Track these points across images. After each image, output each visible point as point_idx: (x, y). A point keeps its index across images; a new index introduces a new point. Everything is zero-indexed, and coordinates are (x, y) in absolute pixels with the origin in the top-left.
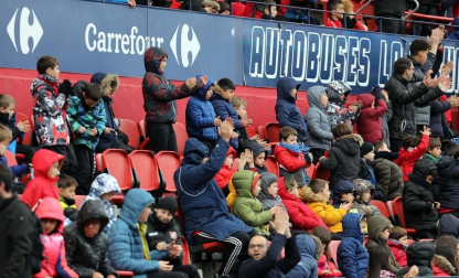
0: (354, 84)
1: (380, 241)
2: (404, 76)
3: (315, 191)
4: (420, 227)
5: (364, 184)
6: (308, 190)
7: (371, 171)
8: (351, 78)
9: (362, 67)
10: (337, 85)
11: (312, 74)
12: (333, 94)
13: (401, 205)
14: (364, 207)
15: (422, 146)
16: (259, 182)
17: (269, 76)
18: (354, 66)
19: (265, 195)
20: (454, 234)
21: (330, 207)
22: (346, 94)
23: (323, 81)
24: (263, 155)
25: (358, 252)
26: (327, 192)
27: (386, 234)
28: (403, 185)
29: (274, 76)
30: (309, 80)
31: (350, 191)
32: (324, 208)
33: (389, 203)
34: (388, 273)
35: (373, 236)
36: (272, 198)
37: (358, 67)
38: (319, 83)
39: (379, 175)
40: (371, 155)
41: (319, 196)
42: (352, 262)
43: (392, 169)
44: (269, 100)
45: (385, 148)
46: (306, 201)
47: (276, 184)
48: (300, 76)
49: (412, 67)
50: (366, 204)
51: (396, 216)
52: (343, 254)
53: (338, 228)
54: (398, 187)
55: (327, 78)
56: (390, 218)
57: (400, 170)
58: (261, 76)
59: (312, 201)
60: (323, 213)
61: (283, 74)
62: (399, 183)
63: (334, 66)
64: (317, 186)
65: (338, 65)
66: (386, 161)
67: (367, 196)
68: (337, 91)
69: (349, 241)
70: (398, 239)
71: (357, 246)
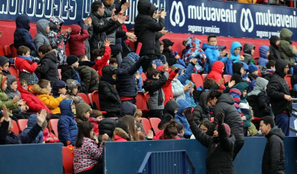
0: (66, 18)
1: (84, 119)
2: (98, 13)
3: (42, 87)
4: (109, 110)
5: (74, 83)
6: (37, 87)
7: (78, 74)
8: (64, 15)
9: (72, 7)
10: (55, 19)
11: (39, 12)
12: (52, 25)
13: (97, 96)
14: (73, 97)
15: (106, 54)
16: (6, 82)
17: (11, 13)
18: (66, 7)
19: (9, 90)
20: (131, 114)
21: (52, 98)
22: (61, 25)
23: (47, 17)
24: (8, 64)
25: (71, 125)
26: (49, 88)
27: (88, 115)
28: (98, 82)
29: (14, 13)
30: (37, 16)
31: (64, 87)
32: (48, 98)
33: (90, 94)
34: (90, 140)
35: (79, 116)
36: (13, 91)
37: (69, 7)
38: (44, 17)
39: (83, 77)
40: (77, 64)
41: (44, 90)
42: (67, 131)
43: (92, 72)
44: (11, 29)
45: (86, 59)
46: (36, 93)
47: (16, 82)
48: (32, 13)
49: (103, 6)
50: (75, 95)
51: (94, 103)
52: (62, 126)
53: (57, 111)
54: (95, 84)
55: (49, 15)
56: (90, 105)
57: (96, 73)
58: (6, 13)
59: (40, 94)
60: (47, 102)
61: (21, 12)
62: (96, 81)
63: (54, 6)
64: (43, 84)
65: (56, 6)
66: (88, 67)
67: (76, 90)
68: (55, 23)
69: (64, 118)
70: (96, 117)
71: (70, 121)
